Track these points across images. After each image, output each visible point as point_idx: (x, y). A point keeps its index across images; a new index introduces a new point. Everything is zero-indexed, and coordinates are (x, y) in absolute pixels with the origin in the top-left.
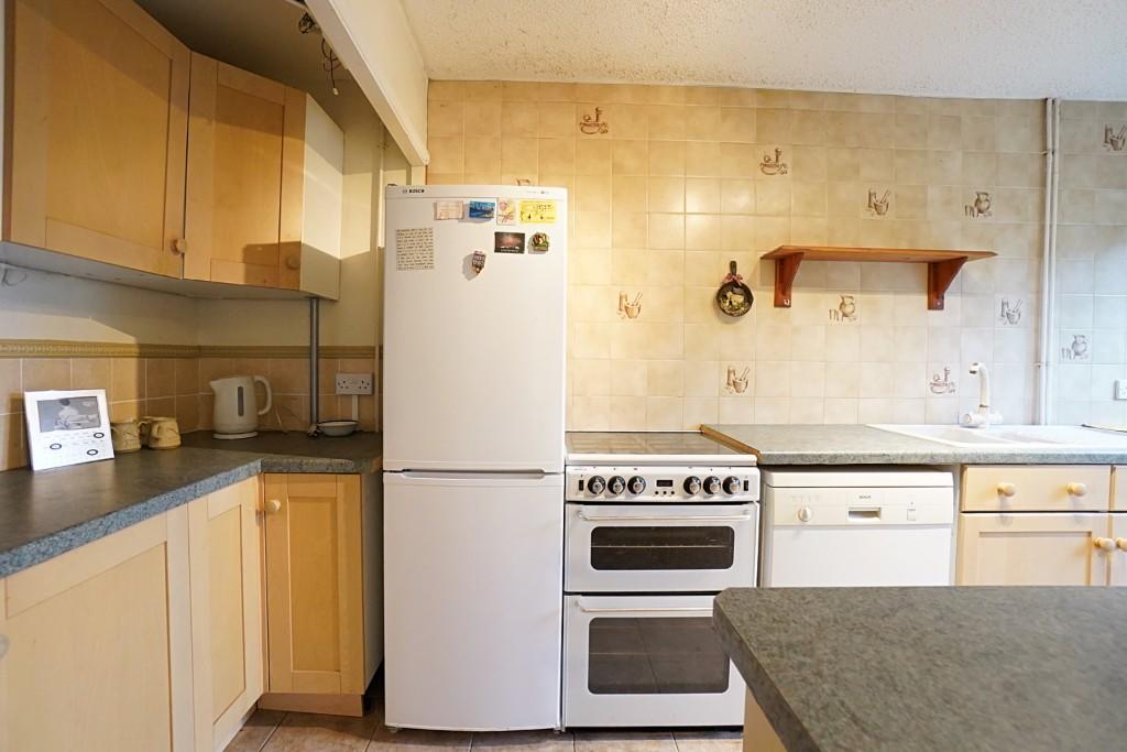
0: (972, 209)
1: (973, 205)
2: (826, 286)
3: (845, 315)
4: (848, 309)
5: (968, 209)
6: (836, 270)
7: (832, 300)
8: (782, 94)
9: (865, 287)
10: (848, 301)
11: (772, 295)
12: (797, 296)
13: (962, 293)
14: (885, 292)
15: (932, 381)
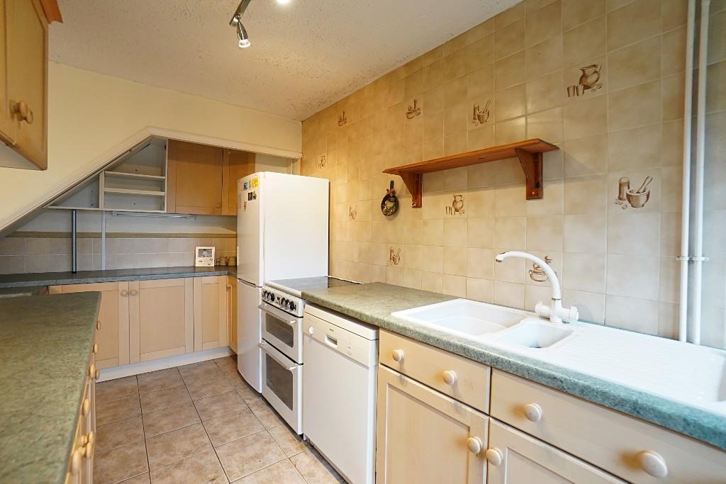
0: (576, 88)
1: (577, 83)
2: (445, 190)
3: (456, 210)
4: (459, 205)
5: (571, 90)
6: (450, 177)
7: (447, 199)
8: (418, 60)
9: (471, 187)
10: (458, 199)
11: (411, 199)
12: (426, 199)
13: (566, 178)
14: (486, 188)
15: (533, 269)
